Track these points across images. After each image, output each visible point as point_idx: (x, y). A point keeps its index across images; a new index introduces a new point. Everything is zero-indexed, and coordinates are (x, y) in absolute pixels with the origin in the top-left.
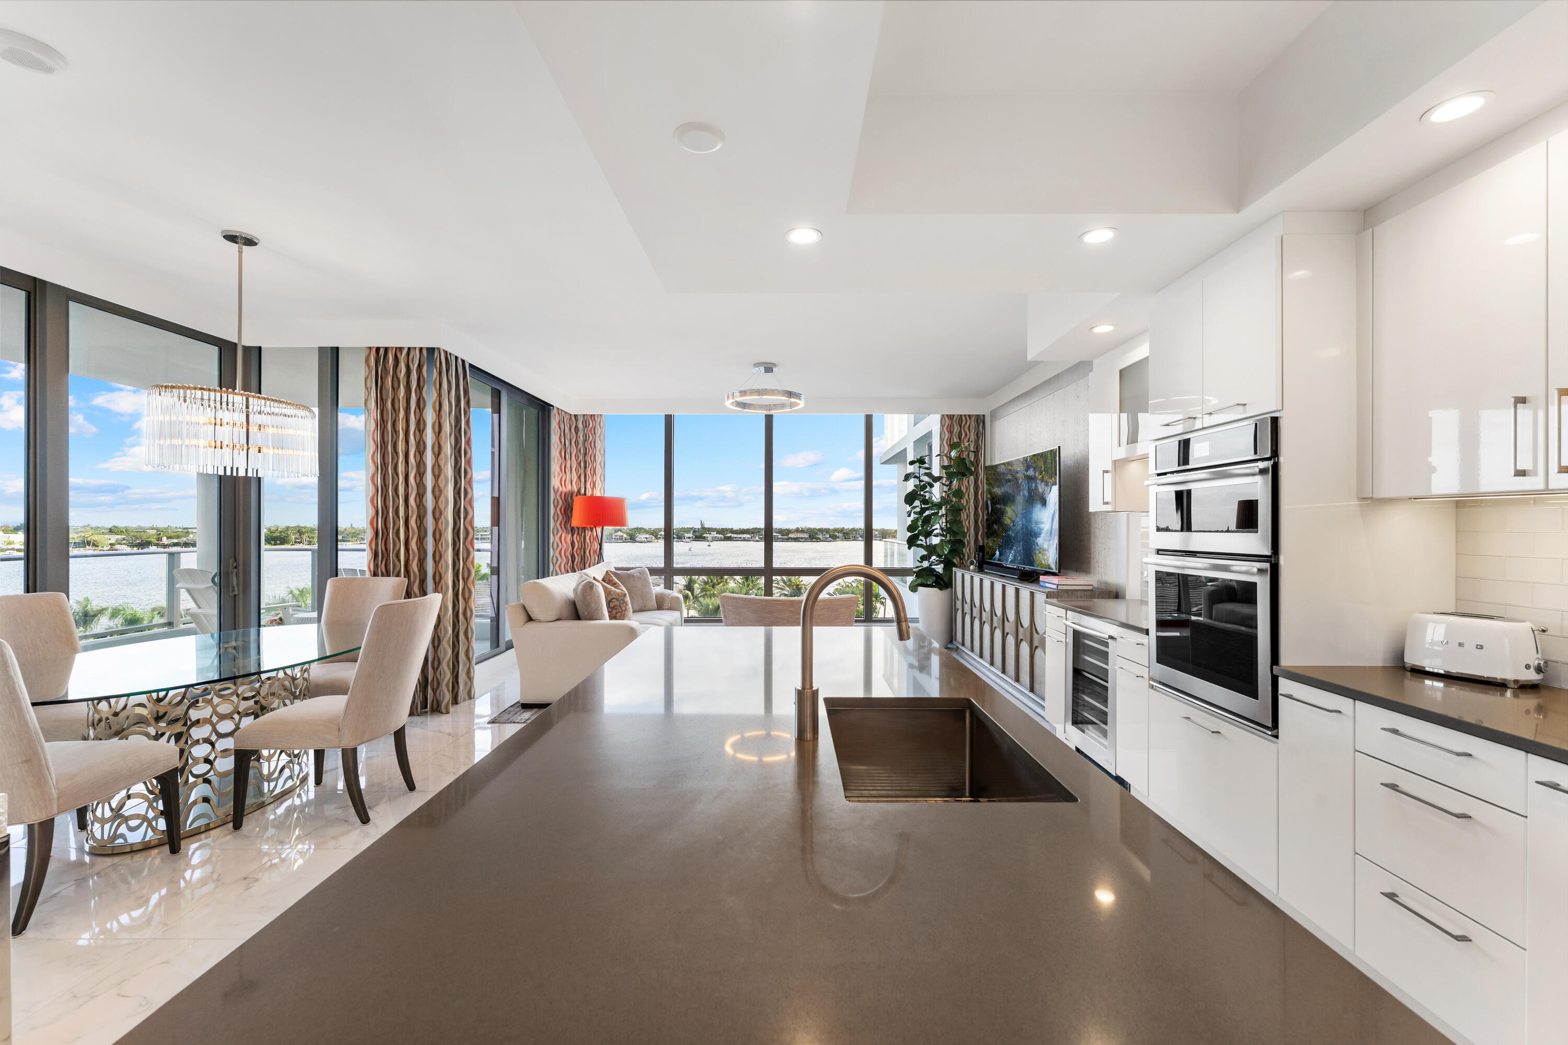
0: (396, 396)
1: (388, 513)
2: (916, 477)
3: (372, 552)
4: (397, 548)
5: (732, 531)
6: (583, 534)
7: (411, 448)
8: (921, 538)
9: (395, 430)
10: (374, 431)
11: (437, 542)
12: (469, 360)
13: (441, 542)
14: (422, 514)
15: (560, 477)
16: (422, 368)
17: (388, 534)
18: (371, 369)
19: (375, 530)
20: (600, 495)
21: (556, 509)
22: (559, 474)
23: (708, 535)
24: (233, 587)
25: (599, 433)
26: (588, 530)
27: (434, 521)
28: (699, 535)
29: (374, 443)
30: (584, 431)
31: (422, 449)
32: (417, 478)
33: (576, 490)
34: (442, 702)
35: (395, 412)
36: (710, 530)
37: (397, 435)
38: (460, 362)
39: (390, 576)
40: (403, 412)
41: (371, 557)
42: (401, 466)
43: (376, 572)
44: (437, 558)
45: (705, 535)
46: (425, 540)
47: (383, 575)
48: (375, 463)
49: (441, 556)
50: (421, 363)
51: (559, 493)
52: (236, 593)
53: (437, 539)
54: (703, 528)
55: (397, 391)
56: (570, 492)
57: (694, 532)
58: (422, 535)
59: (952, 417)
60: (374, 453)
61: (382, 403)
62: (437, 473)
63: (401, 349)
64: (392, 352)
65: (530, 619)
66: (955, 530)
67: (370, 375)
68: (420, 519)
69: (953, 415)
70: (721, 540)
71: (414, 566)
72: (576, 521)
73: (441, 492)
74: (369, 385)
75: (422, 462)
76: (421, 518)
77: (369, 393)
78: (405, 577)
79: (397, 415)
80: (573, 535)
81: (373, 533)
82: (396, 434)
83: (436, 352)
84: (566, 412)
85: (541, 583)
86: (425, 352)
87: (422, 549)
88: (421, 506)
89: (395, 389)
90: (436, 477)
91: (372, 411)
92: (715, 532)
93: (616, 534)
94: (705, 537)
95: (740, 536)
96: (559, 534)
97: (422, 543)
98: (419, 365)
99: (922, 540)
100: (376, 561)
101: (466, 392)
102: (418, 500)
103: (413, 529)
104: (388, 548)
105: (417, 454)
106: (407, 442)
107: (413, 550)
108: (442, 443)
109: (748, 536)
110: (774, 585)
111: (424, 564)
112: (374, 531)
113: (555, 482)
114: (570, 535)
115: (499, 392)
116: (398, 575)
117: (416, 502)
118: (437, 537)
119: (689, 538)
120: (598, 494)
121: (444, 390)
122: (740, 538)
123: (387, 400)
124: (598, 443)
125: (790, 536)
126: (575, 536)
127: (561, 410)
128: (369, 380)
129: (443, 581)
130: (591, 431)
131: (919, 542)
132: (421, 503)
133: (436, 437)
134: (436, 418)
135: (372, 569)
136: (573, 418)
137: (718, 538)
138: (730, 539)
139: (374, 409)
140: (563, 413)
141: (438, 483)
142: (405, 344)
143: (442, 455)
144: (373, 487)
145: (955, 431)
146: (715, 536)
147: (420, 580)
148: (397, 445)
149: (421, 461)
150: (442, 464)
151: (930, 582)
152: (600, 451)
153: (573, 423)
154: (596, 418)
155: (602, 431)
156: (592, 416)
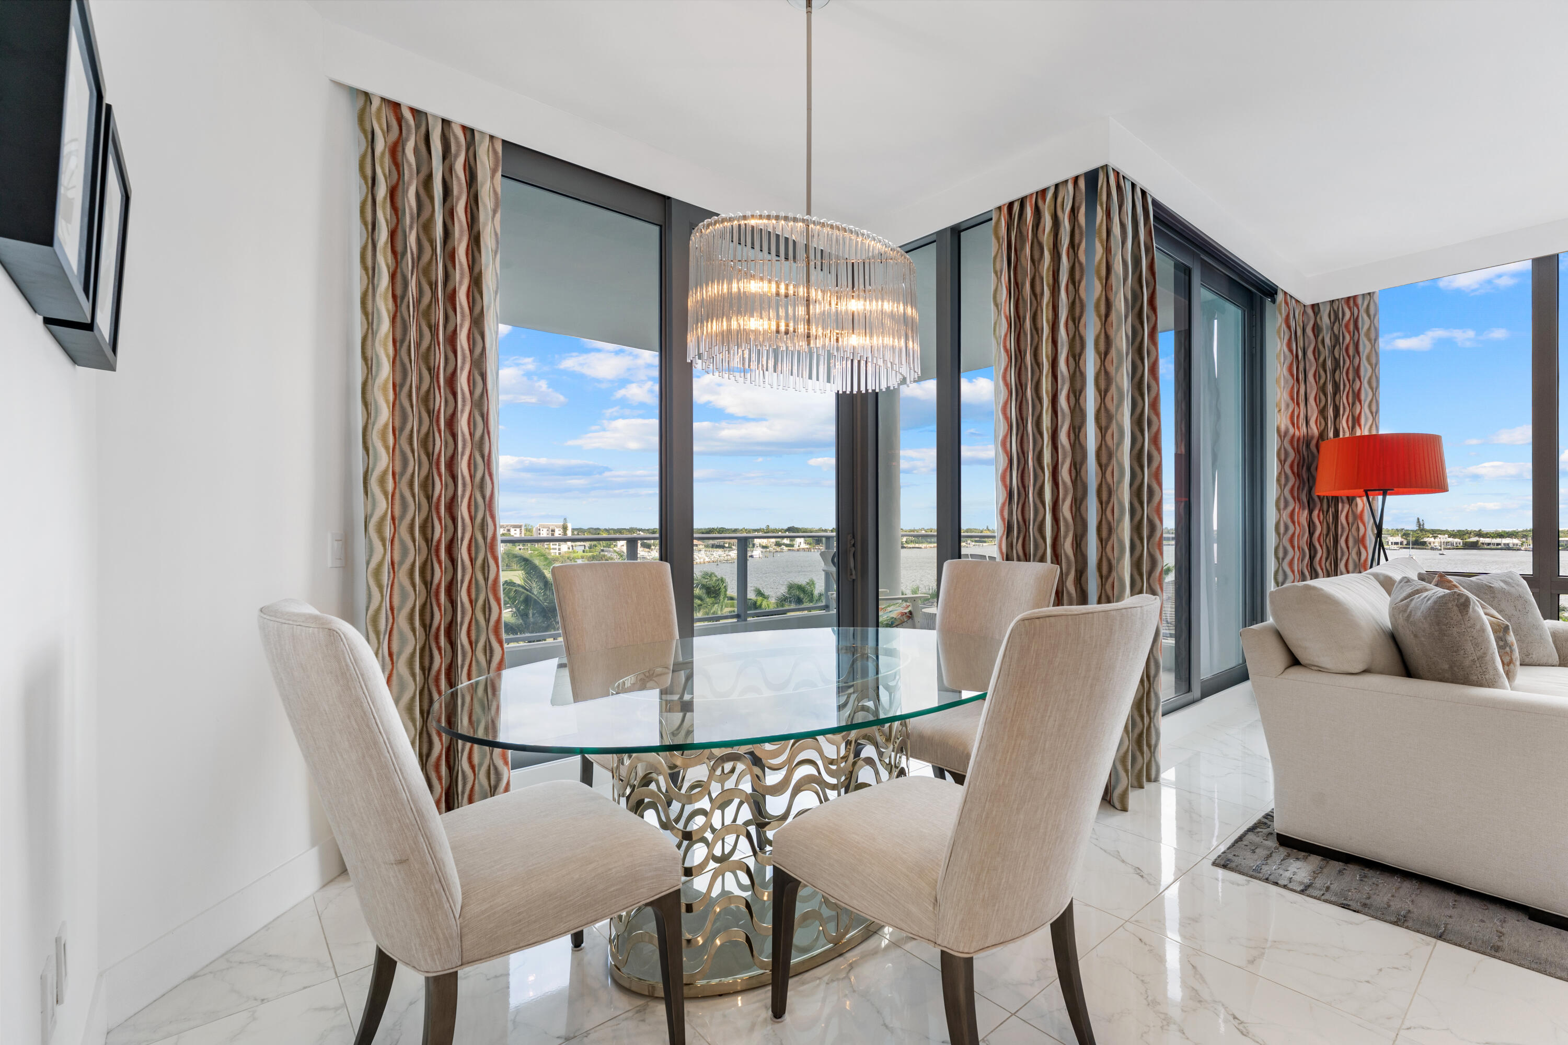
0: (1037, 274)
1: (1026, 462)
3: (1004, 524)
4: (1040, 518)
5: (1480, 534)
6: (1332, 510)
7: (1062, 349)
9: (1036, 329)
10: (1006, 336)
11: (1104, 505)
13: (1111, 504)
14: (1078, 459)
15: (1291, 410)
16: (1078, 213)
17: (1027, 495)
18: (1001, 241)
19: (1009, 488)
21: (1283, 466)
22: (1288, 406)
24: (851, 570)
25: (1366, 326)
26: (1343, 502)
27: (1099, 468)
29: (1006, 354)
30: (1332, 329)
31: (1078, 350)
32: (1071, 399)
33: (1317, 433)
34: (1114, 789)
35: (1036, 299)
36: (1435, 533)
37: (1039, 336)
38: (1140, 191)
39: (1029, 561)
40: (1049, 292)
41: (1002, 532)
42: (1046, 381)
43: (1010, 555)
44: (1104, 534)
45: (1426, 539)
46: (1084, 503)
47: (1019, 560)
48: (1007, 385)
49: (1110, 530)
50: (1077, 205)
51: (1288, 438)
52: (854, 577)
53: (1105, 502)
54: (1421, 528)
55: (1039, 264)
56: (1306, 438)
58: (1079, 495)
60: (1006, 370)
61: (1017, 290)
62: (1103, 387)
63: (1044, 192)
64: (1031, 202)
65: (1294, 662)
67: (1000, 251)
68: (1076, 469)
71: (1067, 546)
72: (1324, 488)
73: (1110, 418)
74: (998, 268)
75: (1078, 373)
76: (1078, 467)
77: (999, 279)
78: (1052, 563)
79: (1039, 304)
80: (1311, 512)
81: (1006, 495)
82: (1038, 333)
83: (1101, 177)
84: (1297, 301)
85: (1321, 589)
86: (1083, 181)
87: (1078, 518)
88: (1077, 445)
89: (1036, 262)
90: (1103, 393)
91: (1003, 304)
92: (1447, 536)
94: (1425, 542)
95: (1498, 540)
97: (1080, 507)
98: (1073, 209)
100: (1009, 538)
101: (1148, 248)
102: (1072, 435)
103: (1064, 483)
104: (1027, 517)
105: (1071, 359)
106: (1055, 342)
107: (1065, 519)
108: (1112, 333)
109: (1516, 541)
111: (1083, 543)
112: (1006, 490)
113: (1281, 420)
114: (1306, 512)
115: (1188, 272)
116: (1042, 559)
117: (1070, 440)
118: (1105, 498)
119: (1396, 543)
121: (1115, 236)
122: (1498, 544)
123: (1024, 284)
124: (1365, 346)
126: (1316, 513)
127: (1291, 297)
128: (998, 259)
129: (1114, 574)
130: (1347, 326)
132: (1077, 442)
133: (1102, 324)
134: (1102, 291)
135: (1004, 550)
136: (1310, 311)
137: (1452, 544)
138: (1474, 546)
139: (1006, 301)
140: (1293, 301)
141: (1104, 404)
143: (1113, 353)
144: (1005, 422)
146: (1446, 541)
147: (1076, 571)
148: (1040, 352)
149: (1077, 369)
150: (1112, 370)
152: (1368, 359)
153: (1309, 320)
154: (1360, 301)
155: (1372, 322)
156: (1351, 301)
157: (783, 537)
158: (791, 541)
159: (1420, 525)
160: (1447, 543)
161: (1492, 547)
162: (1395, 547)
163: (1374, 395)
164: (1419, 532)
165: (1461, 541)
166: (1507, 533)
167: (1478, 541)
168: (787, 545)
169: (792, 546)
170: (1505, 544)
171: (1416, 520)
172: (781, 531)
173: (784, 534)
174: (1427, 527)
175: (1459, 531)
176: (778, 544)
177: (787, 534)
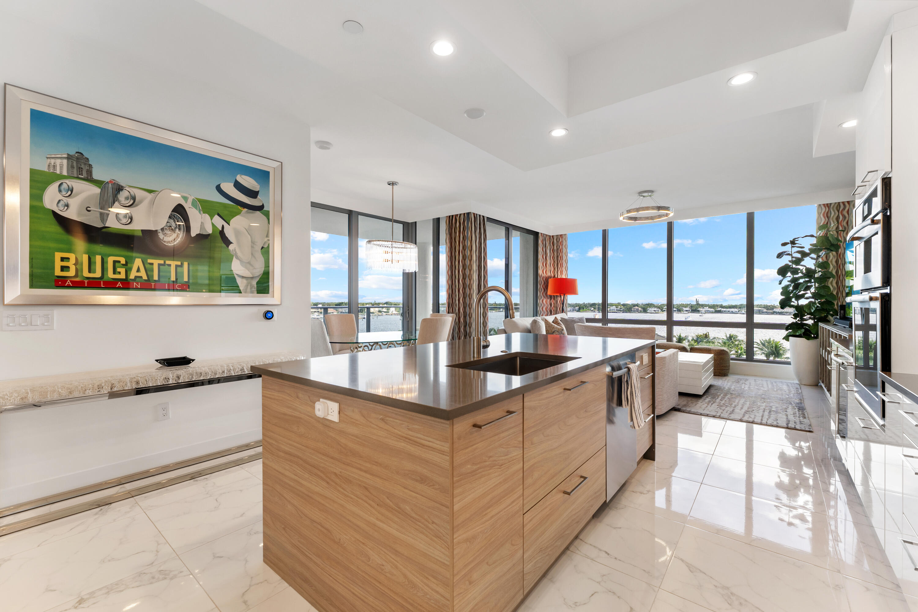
0: (456, 236)
1: (453, 287)
2: (788, 254)
3: (448, 304)
4: (456, 302)
5: (722, 306)
6: (556, 299)
7: (461, 258)
8: (793, 300)
9: (455, 251)
10: (448, 252)
12: (487, 215)
14: (465, 287)
15: (543, 269)
17: (453, 296)
18: (447, 225)
20: (565, 278)
21: (540, 286)
22: (542, 268)
23: (702, 309)
25: (565, 244)
26: (558, 297)
27: (469, 290)
28: (694, 309)
29: (448, 257)
30: (557, 243)
31: (465, 258)
32: (463, 271)
33: (553, 275)
36: (703, 306)
37: (456, 253)
38: (481, 217)
40: (458, 242)
41: (447, 306)
42: (457, 266)
43: (449, 311)
44: (470, 306)
45: (699, 309)
46: (466, 298)
47: (451, 313)
51: (542, 277)
52: (408, 320)
53: (470, 298)
54: (698, 304)
55: (456, 233)
56: (549, 277)
57: (691, 307)
58: (465, 296)
59: (829, 205)
60: (448, 261)
61: (451, 240)
63: (458, 215)
64: (454, 217)
66: (822, 293)
67: (447, 229)
68: (464, 289)
69: (831, 204)
70: (712, 313)
71: (461, 310)
72: (549, 293)
73: (472, 277)
74: (447, 233)
77: (447, 236)
79: (456, 244)
81: (448, 296)
83: (469, 214)
84: (547, 235)
85: (514, 320)
86: (466, 215)
87: (465, 302)
88: (465, 284)
90: (470, 270)
92: (708, 307)
93: (634, 308)
94: (699, 310)
95: (729, 310)
96: (542, 299)
97: (465, 300)
98: (464, 221)
99: (794, 302)
100: (449, 307)
101: (485, 231)
103: (461, 294)
104: (453, 302)
105: (463, 260)
106: (459, 255)
107: (461, 303)
109: (736, 310)
110: (755, 346)
111: (466, 309)
113: (540, 272)
114: (549, 300)
115: (508, 229)
116: (456, 313)
117: (462, 282)
119: (687, 311)
120: (564, 277)
121: (473, 230)
122: (729, 311)
124: (564, 249)
125: (775, 310)
126: (552, 300)
127: (545, 235)
130: (560, 243)
131: (792, 303)
132: (464, 282)
134: (470, 244)
136: (551, 237)
137: (710, 311)
139: (448, 242)
142: (459, 213)
144: (448, 276)
145: (832, 216)
146: (707, 310)
147: (464, 316)
148: (456, 257)
149: (465, 263)
150: (472, 264)
151: (798, 333)
152: (565, 254)
153: (551, 240)
154: (563, 236)
155: (566, 243)
156: (561, 235)
157: (383, 307)
158: (387, 309)
159: (697, 302)
160: (708, 310)
161: (727, 312)
162: (686, 312)
163: (566, 265)
164: (697, 305)
165: (714, 310)
166: (732, 306)
167: (721, 310)
168: (385, 312)
169: (388, 312)
170: (731, 311)
171: (696, 300)
172: (382, 304)
173: (384, 306)
174: (700, 303)
175: (714, 305)
176: (380, 311)
177: (385, 305)
